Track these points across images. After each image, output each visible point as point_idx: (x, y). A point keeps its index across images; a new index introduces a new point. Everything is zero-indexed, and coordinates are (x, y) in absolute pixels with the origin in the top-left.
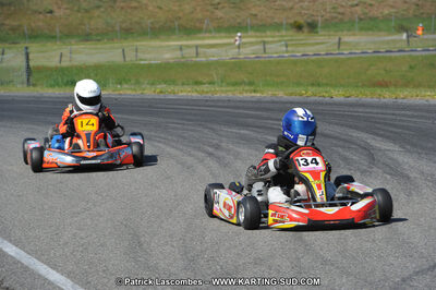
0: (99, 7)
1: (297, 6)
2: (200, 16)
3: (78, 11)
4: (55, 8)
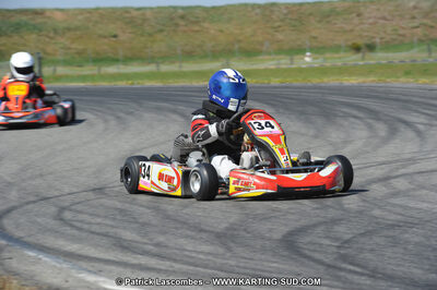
0: (161, 31)
1: (357, 28)
2: (260, 39)
3: (142, 35)
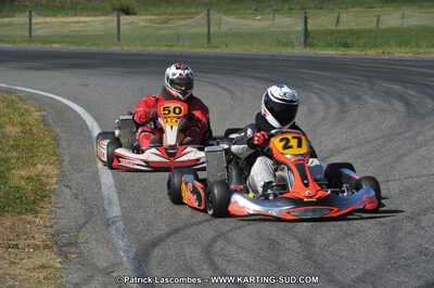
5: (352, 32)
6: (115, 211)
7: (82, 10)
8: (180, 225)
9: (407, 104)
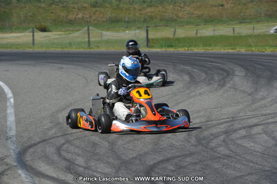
3: (239, 5)
4: (225, 3)
5: (178, 40)
6: (13, 133)
7: (16, 29)
8: (47, 138)
9: (191, 76)
